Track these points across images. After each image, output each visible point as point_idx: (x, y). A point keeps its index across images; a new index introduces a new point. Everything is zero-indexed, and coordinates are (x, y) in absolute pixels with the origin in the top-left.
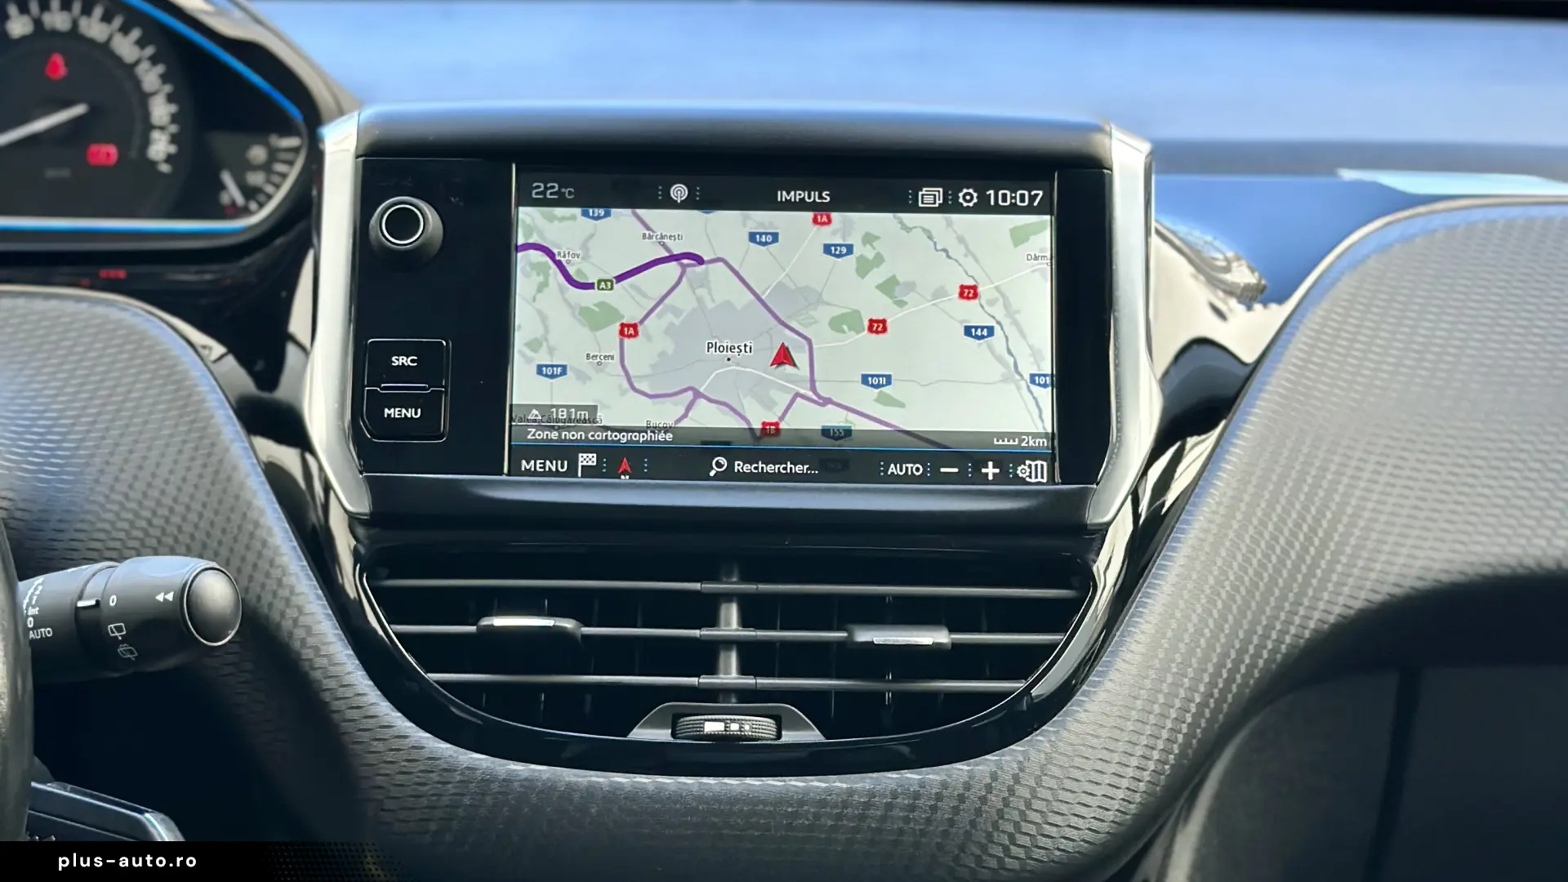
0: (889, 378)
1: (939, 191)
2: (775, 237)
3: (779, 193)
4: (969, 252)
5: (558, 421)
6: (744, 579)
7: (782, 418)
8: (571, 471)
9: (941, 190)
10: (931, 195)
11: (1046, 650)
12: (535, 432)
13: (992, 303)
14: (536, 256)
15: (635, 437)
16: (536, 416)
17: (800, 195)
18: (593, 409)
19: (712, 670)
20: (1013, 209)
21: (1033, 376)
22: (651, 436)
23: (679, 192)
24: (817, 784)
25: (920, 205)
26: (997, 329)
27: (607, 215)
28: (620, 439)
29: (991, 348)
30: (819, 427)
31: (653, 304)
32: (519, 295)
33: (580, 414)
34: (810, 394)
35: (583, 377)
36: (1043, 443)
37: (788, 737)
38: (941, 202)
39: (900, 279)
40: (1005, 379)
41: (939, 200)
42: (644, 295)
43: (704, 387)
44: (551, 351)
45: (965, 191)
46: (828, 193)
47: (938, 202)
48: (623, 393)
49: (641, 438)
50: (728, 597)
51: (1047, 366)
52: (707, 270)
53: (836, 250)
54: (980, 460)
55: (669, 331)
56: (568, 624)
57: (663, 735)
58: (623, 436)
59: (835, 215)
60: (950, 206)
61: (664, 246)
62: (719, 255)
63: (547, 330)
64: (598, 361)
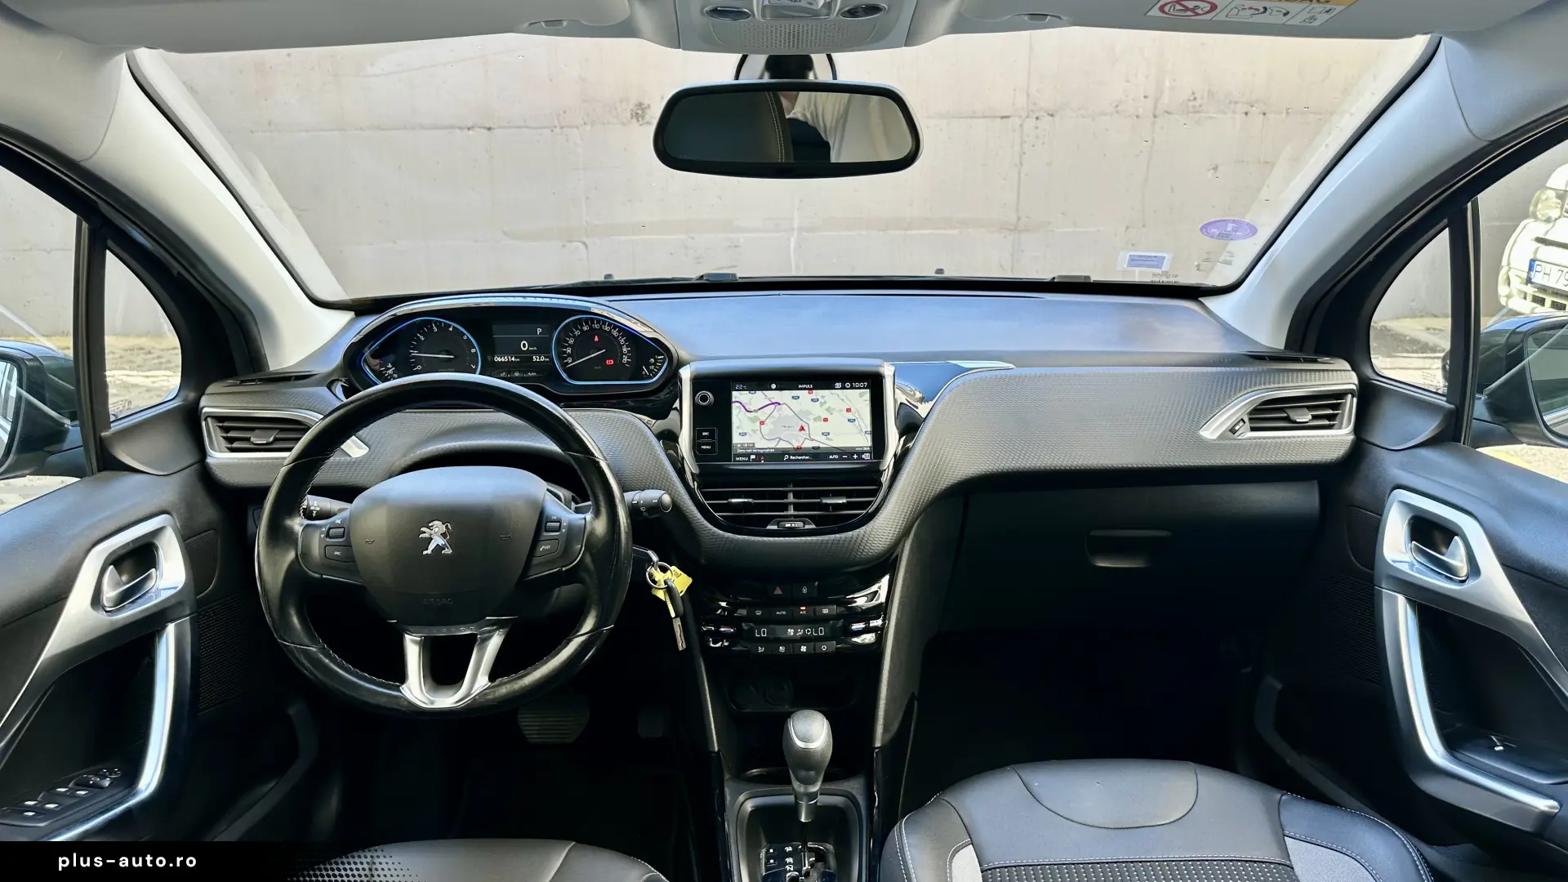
0: (829, 433)
1: (840, 384)
2: (799, 397)
3: (799, 385)
4: (849, 400)
5: (745, 447)
6: (794, 486)
7: (802, 444)
8: (749, 461)
10: (838, 385)
11: (870, 502)
12: (739, 450)
13: (855, 412)
14: (737, 404)
15: (765, 450)
16: (739, 446)
17: (804, 386)
18: (753, 444)
19: (787, 510)
20: (860, 388)
21: (866, 431)
22: (769, 451)
23: (774, 386)
24: (814, 538)
25: (836, 388)
26: (857, 420)
27: (755, 392)
28: (761, 452)
29: (855, 425)
30: (811, 446)
31: (768, 416)
32: (733, 414)
33: (751, 445)
34: (809, 438)
35: (751, 436)
36: (868, 448)
37: (807, 527)
39: (831, 407)
40: (859, 433)
41: (840, 386)
42: (766, 414)
43: (782, 437)
44: (742, 429)
45: (847, 384)
46: (812, 385)
48: (761, 439)
49: (767, 451)
50: (790, 491)
51: (869, 429)
52: (781, 406)
53: (814, 400)
54: (852, 454)
55: (772, 423)
56: (750, 500)
57: (775, 527)
58: (762, 450)
59: (814, 391)
60: (843, 388)
61: (770, 400)
62: (784, 402)
63: (741, 423)
64: (754, 431)
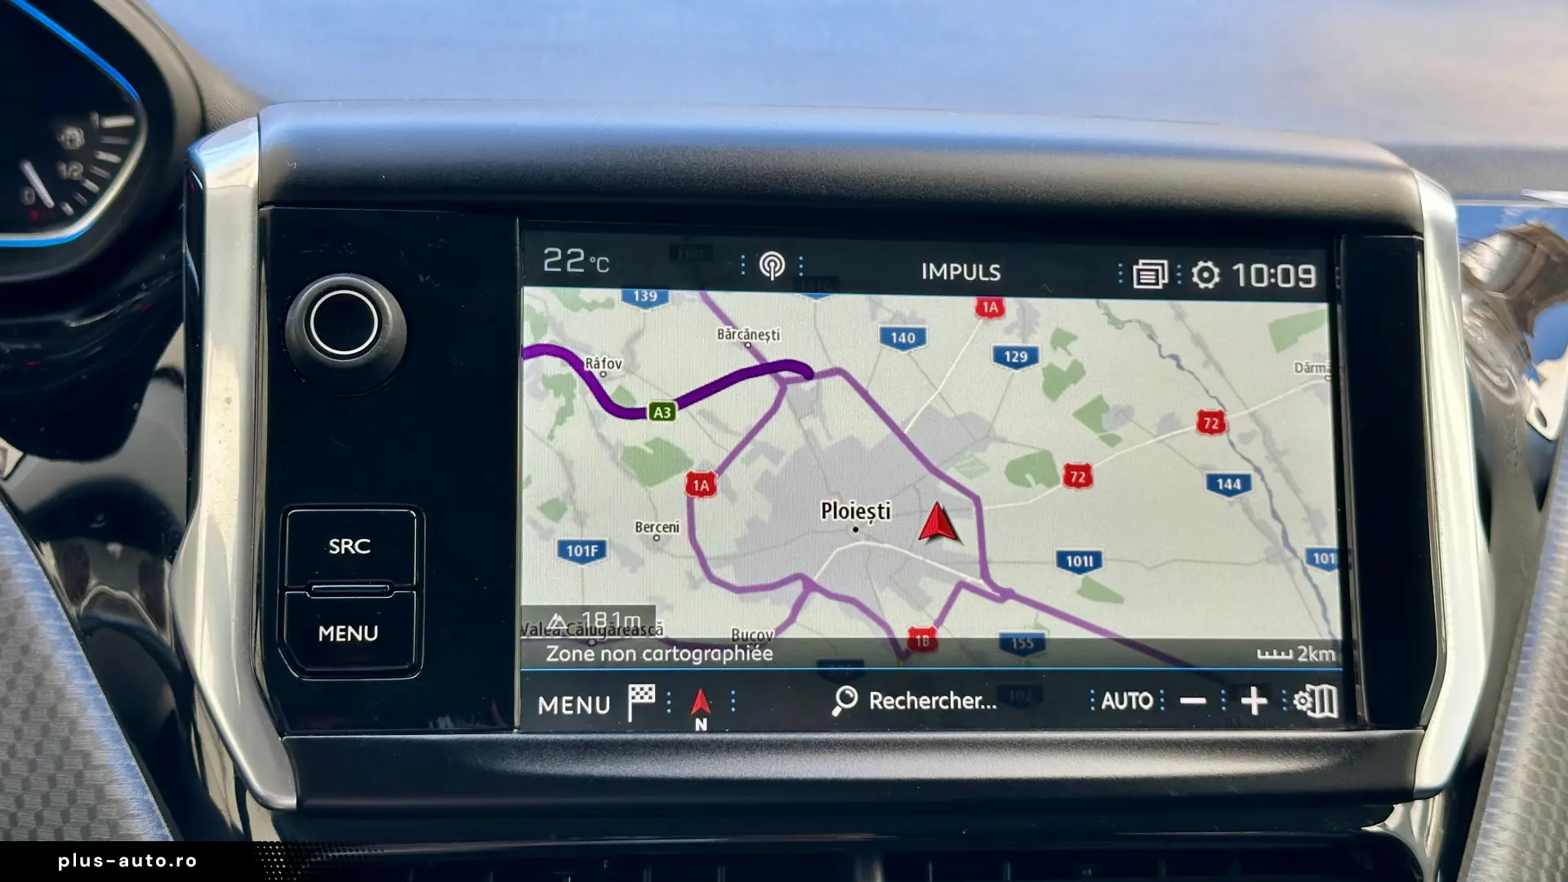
0: (1097, 558)
1: (1163, 265)
2: (920, 336)
3: (924, 265)
4: (1210, 360)
5: (593, 631)
7: (939, 621)
8: (617, 719)
9: (1165, 262)
10: (1151, 270)
12: (558, 651)
13: (1246, 438)
14: (553, 365)
15: (715, 655)
16: (560, 624)
17: (956, 269)
18: (649, 612)
20: (1273, 294)
21: (1310, 553)
22: (740, 654)
23: (772, 263)
25: (1136, 286)
26: (1256, 480)
27: (663, 300)
28: (691, 659)
29: (1247, 510)
30: (994, 634)
31: (735, 442)
32: (526, 427)
33: (629, 620)
34: (981, 583)
35: (633, 562)
36: (1330, 655)
38: (1166, 281)
39: (1110, 401)
40: (1271, 558)
41: (1164, 278)
42: (725, 429)
43: (818, 575)
44: (580, 519)
45: (1201, 264)
46: (997, 266)
47: (1161, 281)
48: (694, 585)
49: (726, 657)
51: (1328, 537)
52: (818, 388)
53: (1012, 356)
54: (1237, 685)
55: (765, 484)
58: (697, 655)
59: (1010, 303)
60: (1179, 290)
61: (752, 349)
62: (838, 363)
63: (573, 487)
64: (653, 533)
